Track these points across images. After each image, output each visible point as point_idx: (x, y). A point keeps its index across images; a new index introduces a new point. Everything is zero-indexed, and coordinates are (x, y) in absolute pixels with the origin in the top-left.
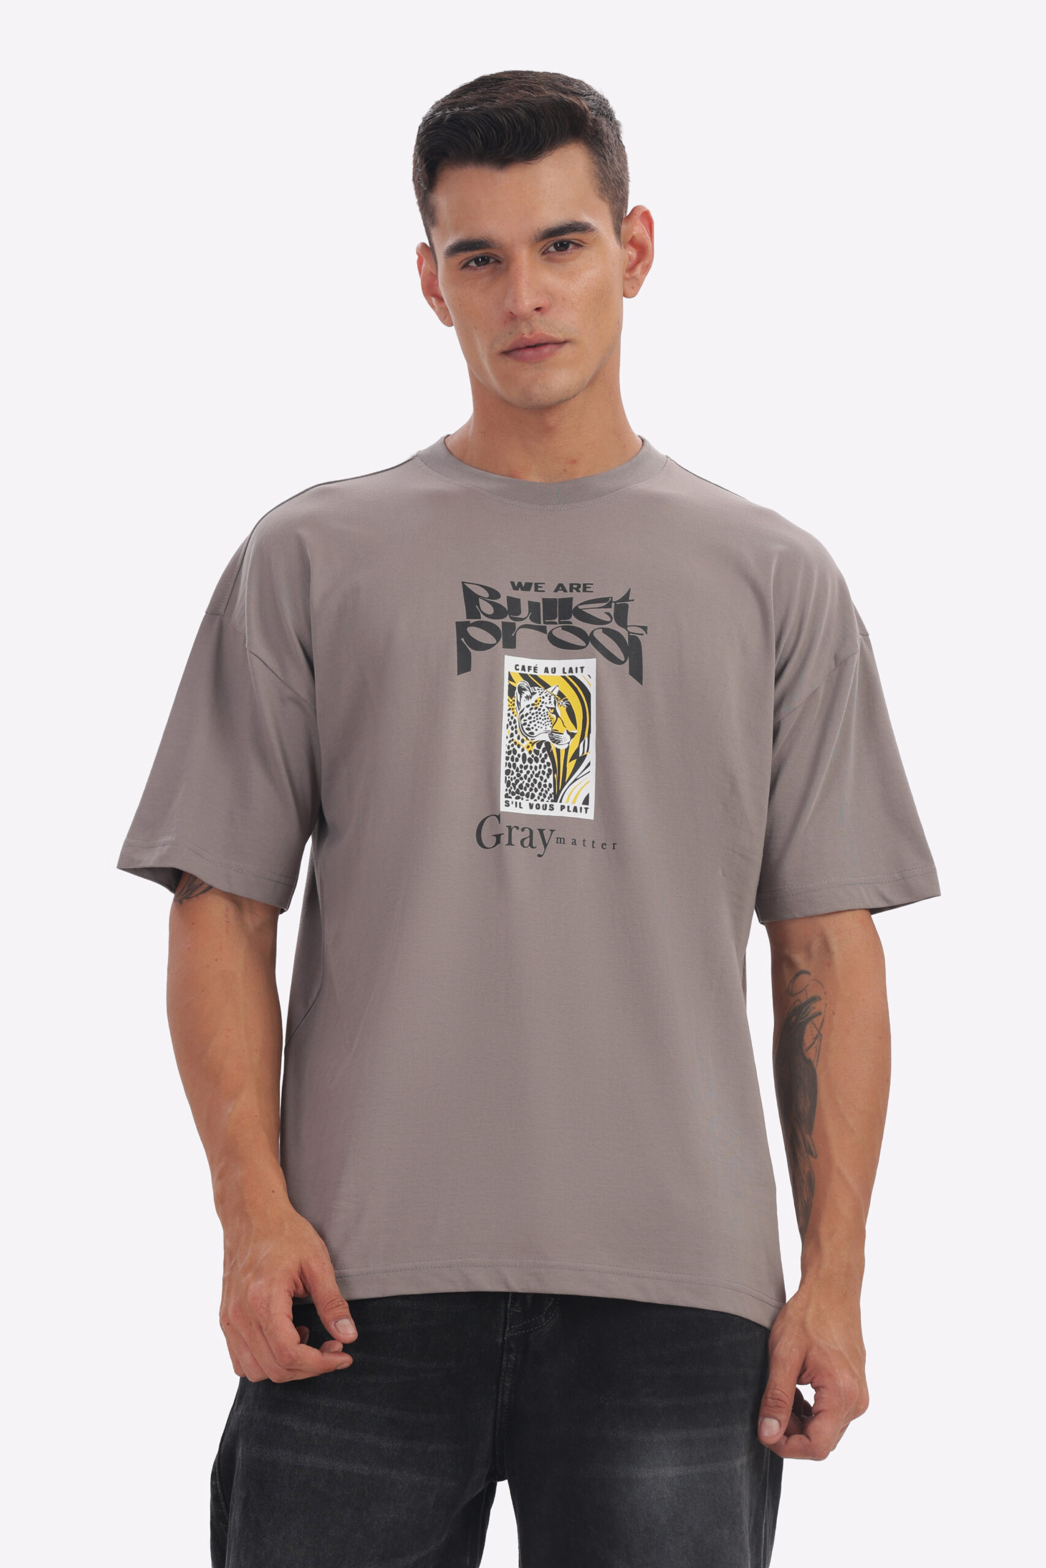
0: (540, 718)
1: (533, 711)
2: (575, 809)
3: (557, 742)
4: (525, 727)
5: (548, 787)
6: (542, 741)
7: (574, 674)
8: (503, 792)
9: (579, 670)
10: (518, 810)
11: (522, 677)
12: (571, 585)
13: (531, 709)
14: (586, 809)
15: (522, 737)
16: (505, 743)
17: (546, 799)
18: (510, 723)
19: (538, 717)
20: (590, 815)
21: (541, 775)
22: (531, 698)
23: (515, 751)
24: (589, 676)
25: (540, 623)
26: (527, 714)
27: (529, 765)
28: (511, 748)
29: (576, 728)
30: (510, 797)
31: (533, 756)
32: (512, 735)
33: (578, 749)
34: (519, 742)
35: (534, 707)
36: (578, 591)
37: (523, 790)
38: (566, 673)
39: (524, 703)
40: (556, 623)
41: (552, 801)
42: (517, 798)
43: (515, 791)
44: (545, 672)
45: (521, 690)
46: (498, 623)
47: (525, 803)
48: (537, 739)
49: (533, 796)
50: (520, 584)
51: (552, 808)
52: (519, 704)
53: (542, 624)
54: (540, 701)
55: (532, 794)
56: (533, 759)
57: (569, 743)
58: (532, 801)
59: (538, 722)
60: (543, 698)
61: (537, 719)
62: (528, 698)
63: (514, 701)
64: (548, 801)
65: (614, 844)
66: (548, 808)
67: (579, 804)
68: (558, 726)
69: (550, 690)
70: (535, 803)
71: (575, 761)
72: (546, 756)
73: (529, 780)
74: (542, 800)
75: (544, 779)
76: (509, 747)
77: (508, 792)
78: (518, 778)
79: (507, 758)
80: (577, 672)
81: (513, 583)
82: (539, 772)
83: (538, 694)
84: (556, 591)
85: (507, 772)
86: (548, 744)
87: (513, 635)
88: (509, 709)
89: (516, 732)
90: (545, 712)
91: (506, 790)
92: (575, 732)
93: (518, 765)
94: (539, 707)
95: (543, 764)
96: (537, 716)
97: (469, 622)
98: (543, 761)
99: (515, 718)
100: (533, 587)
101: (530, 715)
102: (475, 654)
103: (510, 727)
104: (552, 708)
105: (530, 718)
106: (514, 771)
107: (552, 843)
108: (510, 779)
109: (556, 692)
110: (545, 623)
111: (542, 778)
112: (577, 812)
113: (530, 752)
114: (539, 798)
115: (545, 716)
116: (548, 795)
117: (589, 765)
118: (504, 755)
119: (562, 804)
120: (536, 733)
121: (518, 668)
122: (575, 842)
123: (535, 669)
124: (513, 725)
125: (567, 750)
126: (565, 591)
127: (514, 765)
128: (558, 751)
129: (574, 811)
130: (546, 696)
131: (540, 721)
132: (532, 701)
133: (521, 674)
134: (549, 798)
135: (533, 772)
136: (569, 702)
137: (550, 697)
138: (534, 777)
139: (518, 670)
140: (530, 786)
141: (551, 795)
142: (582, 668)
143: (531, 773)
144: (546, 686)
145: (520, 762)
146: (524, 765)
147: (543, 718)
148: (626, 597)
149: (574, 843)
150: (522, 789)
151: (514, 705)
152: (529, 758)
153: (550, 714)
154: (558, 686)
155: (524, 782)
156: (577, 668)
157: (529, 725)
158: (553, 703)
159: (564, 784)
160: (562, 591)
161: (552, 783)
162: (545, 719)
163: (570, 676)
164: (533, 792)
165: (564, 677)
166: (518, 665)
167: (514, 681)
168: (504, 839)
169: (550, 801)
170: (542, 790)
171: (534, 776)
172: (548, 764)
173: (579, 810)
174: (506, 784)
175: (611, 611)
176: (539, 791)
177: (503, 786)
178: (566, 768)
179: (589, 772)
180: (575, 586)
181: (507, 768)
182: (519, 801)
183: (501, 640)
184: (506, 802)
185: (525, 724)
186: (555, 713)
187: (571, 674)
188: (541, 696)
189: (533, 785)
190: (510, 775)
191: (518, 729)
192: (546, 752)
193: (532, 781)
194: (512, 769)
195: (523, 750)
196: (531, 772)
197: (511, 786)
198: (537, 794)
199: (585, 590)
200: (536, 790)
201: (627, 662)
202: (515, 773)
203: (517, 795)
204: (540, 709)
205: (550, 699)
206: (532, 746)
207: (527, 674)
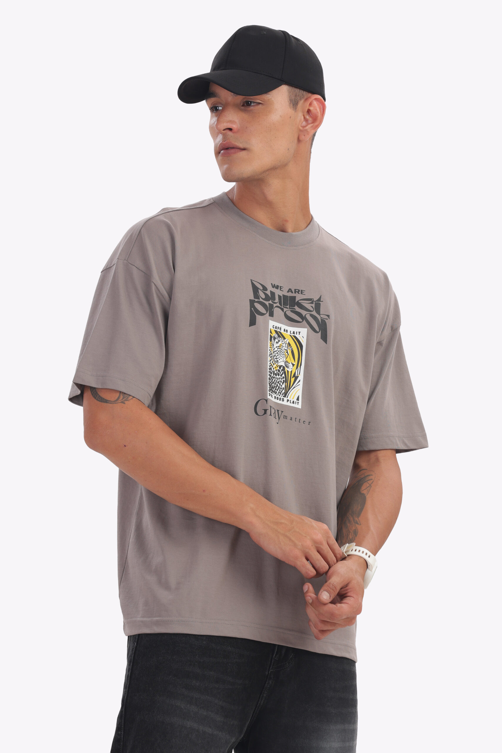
0: (281, 354)
2: (293, 402)
3: (288, 367)
4: (275, 357)
5: (282, 389)
6: (282, 366)
7: (295, 335)
8: (268, 388)
11: (275, 332)
12: (295, 290)
13: (278, 349)
14: (298, 403)
15: (274, 362)
17: (281, 395)
18: (270, 354)
20: (299, 406)
21: (280, 382)
22: (278, 343)
23: (271, 369)
24: (303, 337)
26: (276, 351)
27: (275, 377)
29: (295, 362)
31: (277, 372)
32: (270, 361)
33: (295, 373)
34: (272, 364)
35: (279, 348)
36: (299, 293)
37: (273, 389)
38: (291, 334)
39: (275, 345)
40: (288, 308)
41: (283, 397)
42: (271, 392)
43: (271, 389)
44: (284, 331)
45: (275, 338)
46: (267, 303)
47: (273, 395)
48: (280, 364)
50: (275, 285)
51: (283, 401)
52: (273, 345)
53: (282, 307)
54: (282, 345)
57: (292, 369)
58: (275, 395)
59: (281, 356)
60: (283, 344)
61: (280, 354)
62: (277, 343)
63: (272, 343)
64: (281, 396)
65: (309, 422)
66: (282, 400)
67: (295, 400)
68: (288, 359)
69: (285, 340)
70: (277, 396)
71: (294, 378)
72: (283, 373)
73: (275, 384)
74: (280, 395)
75: (281, 385)
76: (270, 366)
80: (297, 334)
81: (272, 284)
82: (279, 381)
83: (281, 341)
84: (288, 292)
86: (284, 367)
87: (273, 310)
88: (270, 347)
90: (283, 351)
92: (294, 364)
93: (272, 376)
94: (281, 348)
95: (281, 377)
96: (280, 353)
97: (255, 300)
98: (281, 376)
99: (272, 352)
100: (280, 288)
101: (277, 352)
102: (258, 317)
104: (286, 350)
105: (277, 353)
107: (282, 417)
109: (287, 342)
110: (283, 307)
111: (280, 384)
112: (294, 404)
113: (276, 370)
114: (278, 394)
116: (282, 393)
117: (299, 381)
119: (288, 399)
120: (279, 361)
121: (274, 327)
122: (292, 419)
123: (280, 329)
124: (271, 356)
125: (291, 372)
128: (288, 371)
129: (293, 403)
131: (281, 355)
132: (278, 345)
133: (275, 330)
134: (282, 395)
135: (277, 381)
136: (293, 348)
137: (285, 344)
138: (277, 383)
141: (283, 393)
142: (299, 332)
144: (285, 338)
147: (282, 354)
148: (319, 300)
149: (291, 419)
151: (271, 345)
152: (276, 373)
153: (285, 353)
154: (288, 339)
155: (273, 385)
156: (297, 332)
157: (277, 357)
158: (286, 347)
159: (289, 388)
160: (291, 293)
161: (284, 387)
162: (283, 355)
163: (293, 336)
164: (276, 390)
165: (290, 335)
166: (274, 326)
167: (272, 334)
168: (268, 412)
169: (282, 396)
170: (280, 390)
172: (283, 378)
173: (295, 403)
175: (313, 305)
178: (291, 381)
179: (299, 385)
180: (297, 291)
183: (268, 312)
185: (275, 356)
186: (287, 352)
188: (282, 343)
189: (276, 387)
191: (272, 358)
192: (283, 372)
195: (274, 369)
196: (276, 380)
198: (278, 392)
199: (302, 293)
200: (277, 390)
201: (321, 333)
202: (271, 380)
204: (281, 349)
206: (277, 367)
207: (277, 331)
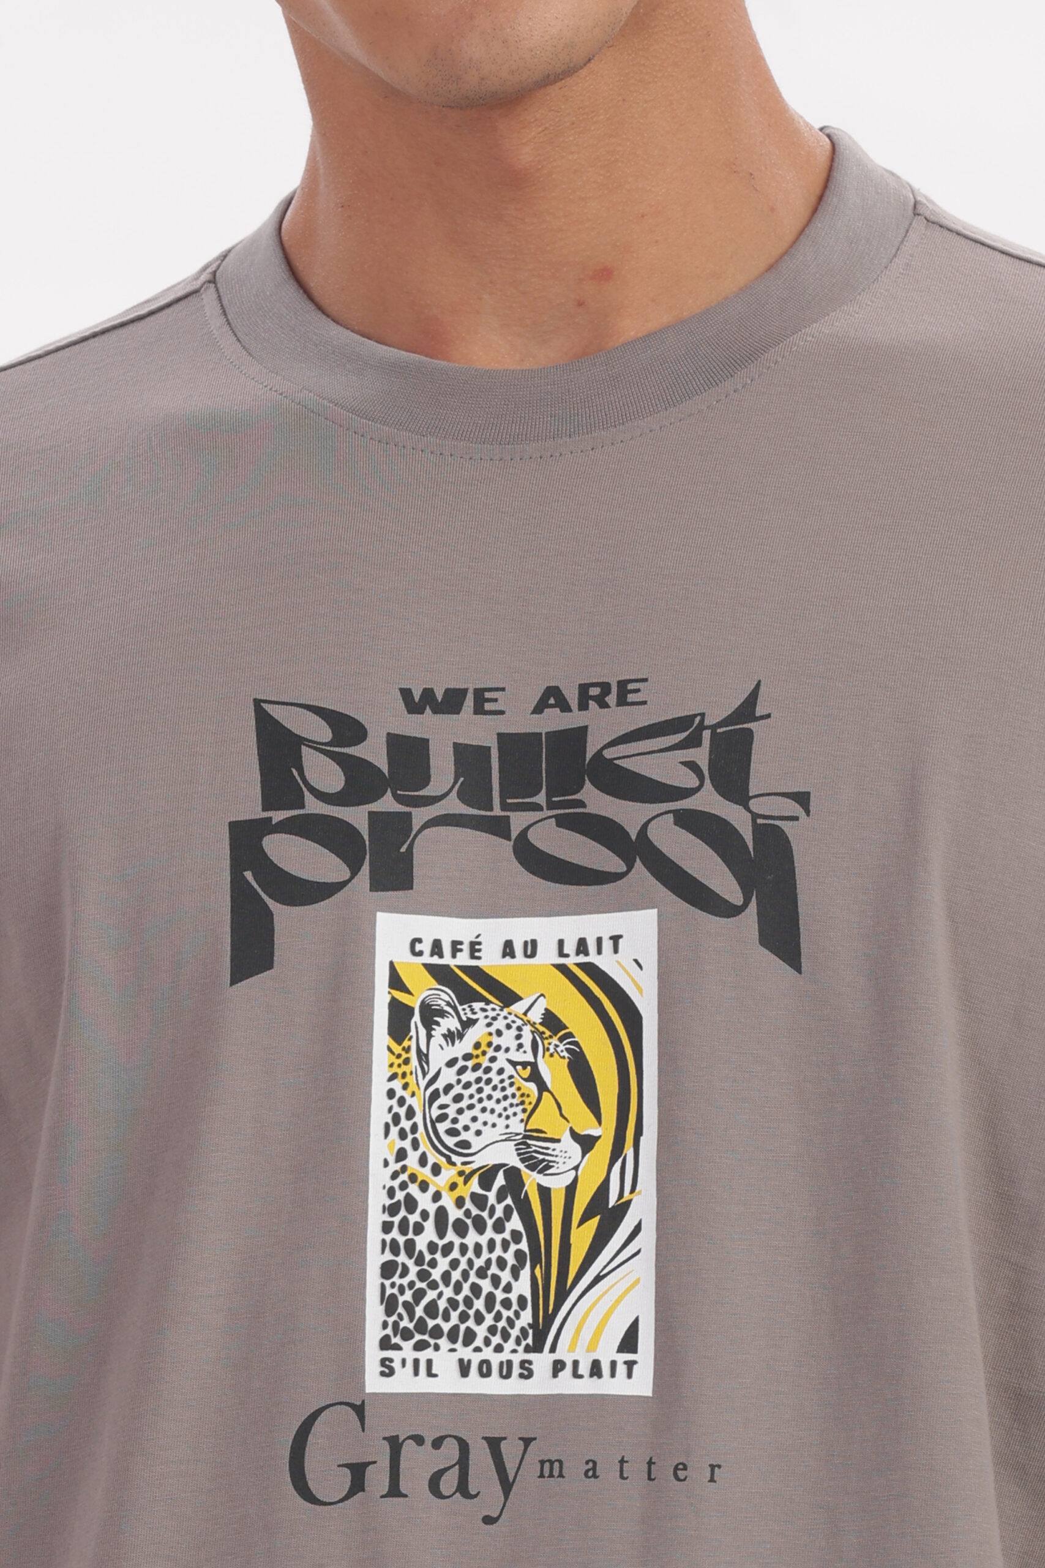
0: (490, 1097)
1: (469, 1076)
2: (596, 1370)
3: (542, 1166)
4: (442, 1127)
5: (515, 1307)
6: (496, 1168)
7: (593, 958)
8: (373, 1333)
9: (607, 945)
10: (423, 1385)
11: (434, 975)
12: (584, 689)
13: (462, 1071)
14: (630, 1365)
15: (433, 1158)
16: (378, 1178)
17: (510, 1345)
18: (396, 1119)
19: (484, 1095)
20: (642, 1384)
21: (494, 1269)
22: (461, 1036)
23: (411, 1204)
24: (636, 961)
25: (491, 809)
26: (448, 1088)
27: (457, 1241)
28: (400, 1195)
29: (600, 1123)
30: (397, 1347)
31: (468, 1213)
32: (401, 1155)
33: (605, 1186)
34: (425, 1173)
35: (470, 1064)
36: (603, 705)
37: (439, 1321)
38: (567, 956)
39: (439, 1055)
40: (537, 807)
41: (527, 1349)
42: (420, 1346)
43: (411, 1326)
44: (504, 955)
45: (430, 1016)
46: (357, 817)
47: (445, 1359)
48: (479, 1161)
49: (470, 1336)
50: (428, 694)
51: (527, 1372)
52: (423, 1057)
53: (497, 811)
54: (490, 1044)
55: (468, 1329)
56: (469, 1222)
57: (576, 1168)
58: (466, 1353)
59: (484, 1110)
60: (499, 1033)
61: (480, 1100)
62: (451, 1037)
63: (407, 1050)
64: (514, 1351)
65: (712, 1467)
66: (516, 1370)
67: (607, 1352)
68: (545, 1119)
69: (518, 1008)
70: (476, 1359)
71: (594, 1222)
72: (508, 1211)
73: (458, 1288)
74: (499, 1349)
75: (502, 1284)
76: (391, 1193)
77: (389, 1331)
78: (423, 1285)
79: (387, 1227)
80: (599, 952)
81: (406, 694)
82: (488, 1262)
83: (482, 1022)
84: (538, 709)
85: (388, 1270)
86: (513, 1175)
87: (403, 850)
88: (393, 1077)
89: (415, 1144)
90: (505, 1076)
91: (385, 1325)
92: (595, 1132)
93: (421, 1243)
94: (486, 1064)
95: (498, 1238)
96: (480, 1090)
97: (270, 819)
98: (499, 1227)
99: (409, 1101)
100: (469, 702)
101: (457, 1090)
102: (284, 916)
103: (394, 1131)
104: (524, 1065)
105: (458, 1098)
106: (410, 1263)
107: (527, 1480)
108: (395, 1291)
109: (536, 1015)
110: (504, 806)
111: (496, 1281)
112: (600, 1376)
113: (460, 1202)
114: (487, 1342)
115: (503, 1089)
116: (515, 1333)
117: (635, 1233)
118: (376, 1217)
119: (557, 1356)
120: (476, 1143)
121: (419, 948)
122: (594, 1469)
123: (474, 948)
124: (406, 1125)
125: (571, 1190)
126: (565, 707)
127: (410, 1246)
128: (545, 1193)
129: (591, 1375)
130: (509, 1027)
131: (489, 1105)
132: (465, 1046)
133: (428, 967)
134: (518, 1342)
135: (470, 1263)
136: (576, 1044)
137: (519, 1029)
138: (473, 1278)
139: (420, 953)
140: (462, 1307)
141: (523, 1331)
142: (615, 939)
143: (463, 1265)
144: (508, 997)
145: (430, 1232)
146: (441, 1243)
147: (498, 1094)
148: (747, 710)
149: (592, 1471)
150: (434, 1316)
151: (407, 1061)
152: (457, 1222)
153: (518, 1082)
154: (542, 995)
155: (440, 1295)
156: (599, 941)
157: (455, 1121)
158: (528, 1046)
159: (562, 1294)
160: (556, 712)
161: (528, 1295)
162: (505, 1098)
163: (578, 965)
164: (471, 1323)
165: (563, 969)
166: (420, 941)
167: (409, 992)
168: (378, 1479)
169: (521, 1349)
170: (498, 1317)
171: (472, 1273)
172: (516, 1236)
173: (606, 1369)
174: (383, 1307)
175: (701, 755)
176: (489, 1319)
177: (374, 1312)
178: (569, 1245)
179: (639, 1252)
180: (594, 691)
181: (388, 1256)
182: (423, 1356)
183: (366, 868)
184: (384, 1362)
185: (442, 1118)
186: (535, 1077)
187: (582, 959)
188: (493, 1029)
189: (468, 1302)
190: (396, 1279)
191: (421, 1134)
192: (509, 1201)
193: (466, 1290)
194: (402, 1258)
195: (437, 1196)
196: (463, 1262)
197: (401, 1310)
198: (481, 1331)
199: (622, 701)
200: (479, 1319)
201: (753, 906)
202: (414, 1270)
203: (418, 1337)
204: (488, 1070)
205: (518, 1037)
206: (465, 1182)
207: (448, 966)
